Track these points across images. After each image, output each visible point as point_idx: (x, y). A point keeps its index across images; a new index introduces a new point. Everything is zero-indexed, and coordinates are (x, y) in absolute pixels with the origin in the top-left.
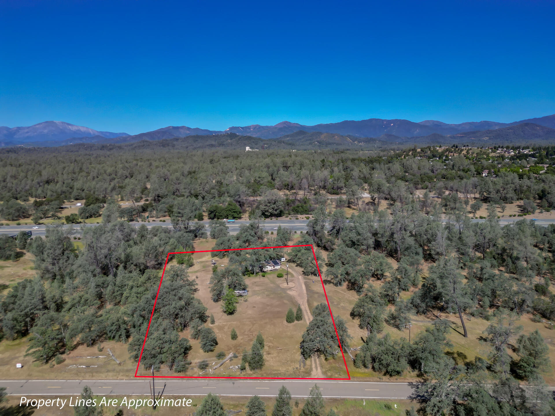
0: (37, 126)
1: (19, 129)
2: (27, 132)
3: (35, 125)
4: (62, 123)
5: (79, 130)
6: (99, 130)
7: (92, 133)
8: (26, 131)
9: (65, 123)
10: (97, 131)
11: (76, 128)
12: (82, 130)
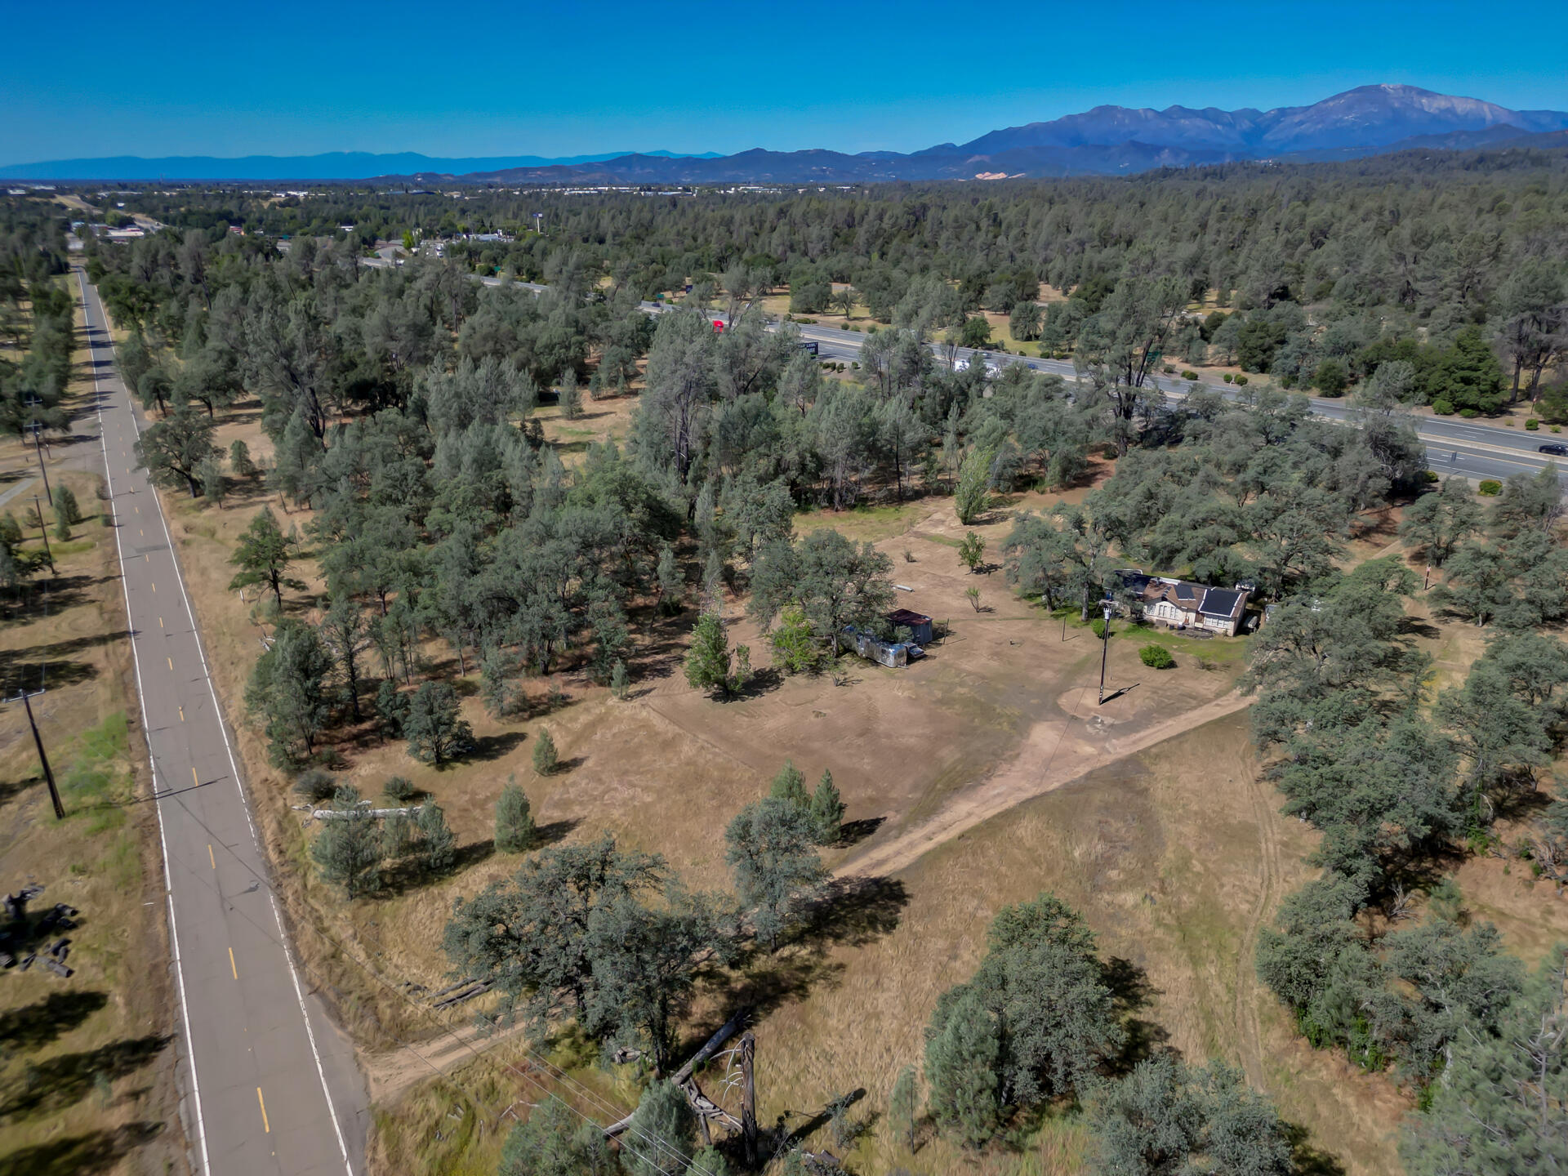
0: (1331, 104)
1: (1282, 112)
2: (1301, 123)
3: (1325, 101)
4: (1405, 88)
5: (1450, 111)
6: (1517, 108)
7: (1489, 116)
8: (1297, 119)
9: (1411, 88)
10: (1510, 112)
11: (1443, 104)
12: (1461, 107)
